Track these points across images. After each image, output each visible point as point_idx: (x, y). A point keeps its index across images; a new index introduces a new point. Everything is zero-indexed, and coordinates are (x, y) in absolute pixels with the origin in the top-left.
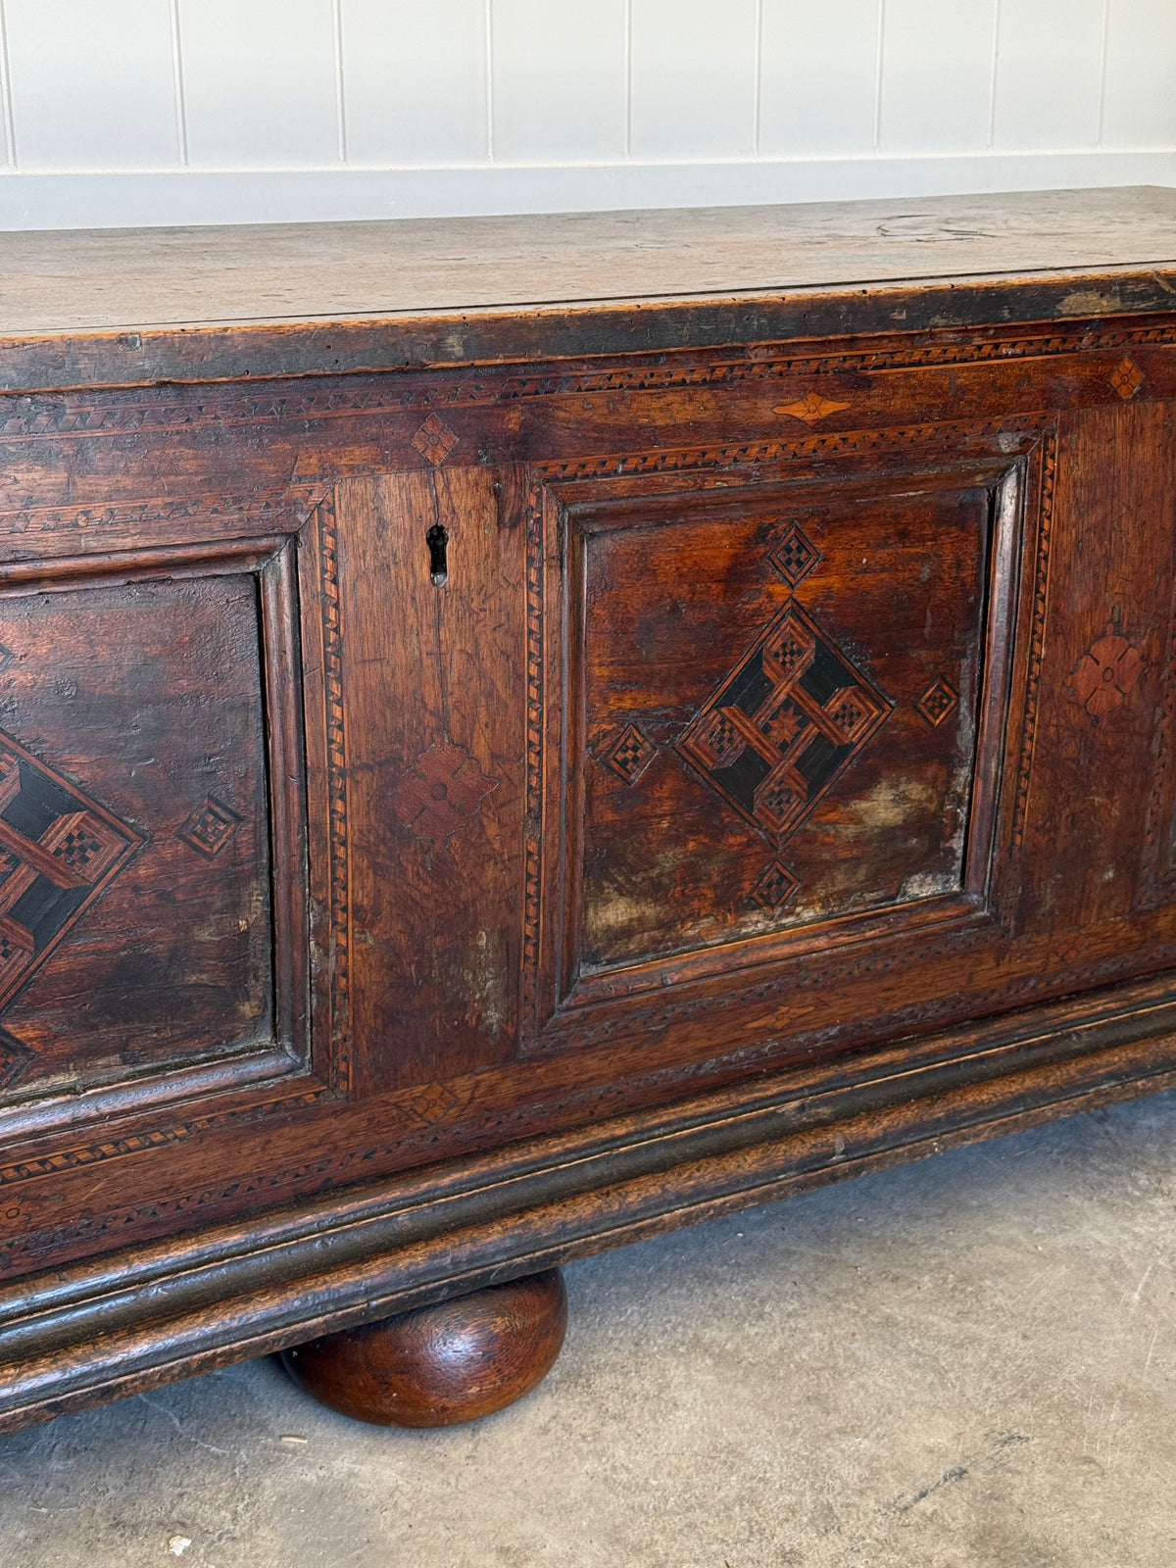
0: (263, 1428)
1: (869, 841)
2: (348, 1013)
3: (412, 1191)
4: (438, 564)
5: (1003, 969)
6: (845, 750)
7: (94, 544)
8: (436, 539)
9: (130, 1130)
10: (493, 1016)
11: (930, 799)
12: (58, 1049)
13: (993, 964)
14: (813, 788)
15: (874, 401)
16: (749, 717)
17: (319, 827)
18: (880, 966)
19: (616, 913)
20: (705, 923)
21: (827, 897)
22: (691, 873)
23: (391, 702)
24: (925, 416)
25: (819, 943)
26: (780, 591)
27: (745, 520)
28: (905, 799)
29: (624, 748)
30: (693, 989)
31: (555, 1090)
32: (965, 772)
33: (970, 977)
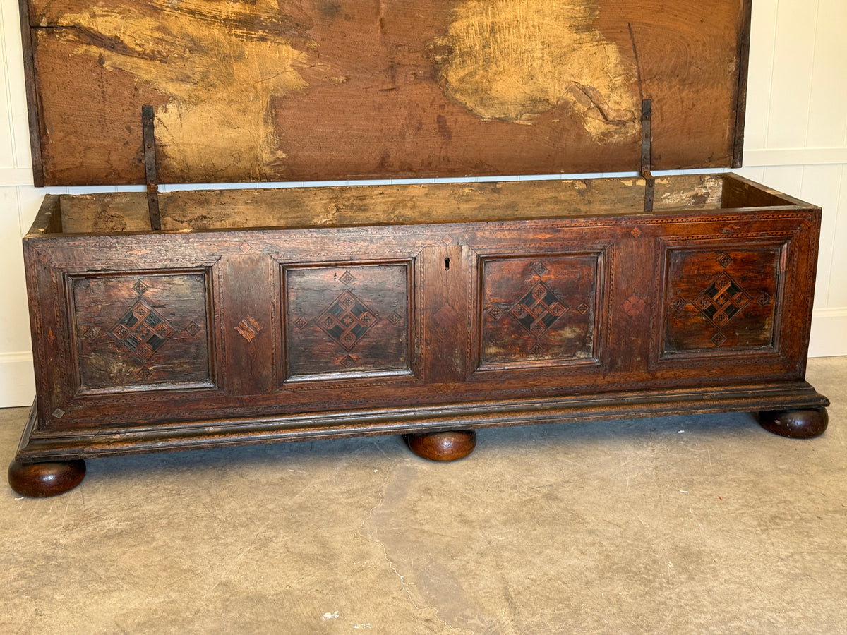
0: (402, 457)
1: (564, 341)
2: (424, 363)
3: (437, 408)
4: (447, 266)
5: (606, 380)
6: (556, 318)
7: (372, 257)
8: (447, 261)
9: (373, 381)
10: (459, 370)
11: (582, 332)
12: (360, 361)
13: (602, 378)
14: (548, 325)
15: (561, 235)
16: (529, 307)
17: (418, 320)
18: (567, 373)
19: (493, 350)
20: (517, 356)
21: (552, 354)
22: (513, 343)
23: (435, 295)
24: (576, 239)
25: (550, 365)
26: (537, 278)
27: (527, 261)
28: (574, 331)
29: (495, 311)
30: (512, 371)
31: (476, 390)
32: (592, 327)
33: (595, 380)
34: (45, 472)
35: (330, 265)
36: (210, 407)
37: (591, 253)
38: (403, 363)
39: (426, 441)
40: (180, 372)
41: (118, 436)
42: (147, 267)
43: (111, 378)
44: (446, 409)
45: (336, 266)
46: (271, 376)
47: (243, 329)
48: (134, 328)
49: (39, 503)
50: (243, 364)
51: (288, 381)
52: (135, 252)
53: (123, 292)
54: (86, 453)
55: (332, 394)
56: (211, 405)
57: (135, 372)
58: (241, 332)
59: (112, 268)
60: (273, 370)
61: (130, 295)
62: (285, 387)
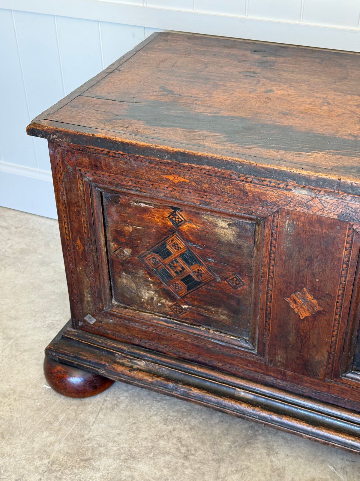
40: (216, 321)
41: (143, 363)
43: (142, 304)
46: (325, 363)
47: (295, 302)
48: (167, 261)
50: (290, 339)
51: (347, 375)
52: (170, 178)
53: (156, 219)
54: (106, 372)
56: (247, 366)
57: (168, 305)
58: (292, 305)
60: (329, 358)
61: (163, 223)
62: (342, 380)
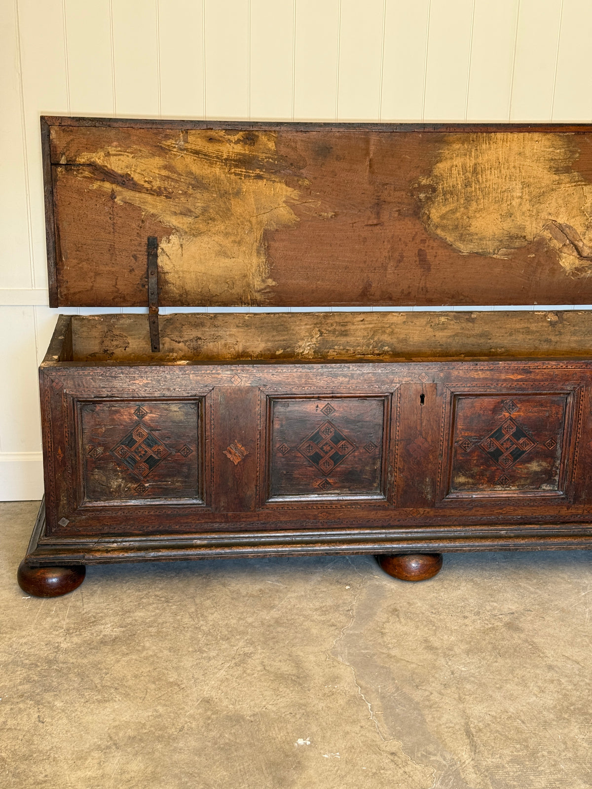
0: (372, 573)
1: (531, 474)
2: (396, 489)
3: (407, 530)
4: (422, 401)
5: (569, 511)
6: (524, 452)
7: (352, 392)
8: (422, 397)
9: (348, 504)
10: (429, 497)
11: (548, 466)
12: (336, 485)
13: (566, 509)
14: (515, 459)
15: (532, 376)
16: (498, 441)
17: (392, 451)
18: (532, 504)
19: (462, 479)
20: (485, 486)
21: (519, 485)
22: (482, 474)
23: (410, 428)
24: (546, 380)
25: (516, 495)
26: (507, 414)
27: (498, 399)
28: (541, 465)
29: (465, 444)
30: (479, 500)
31: (444, 516)
32: (559, 461)
33: (559, 511)
34: (50, 575)
35: (313, 398)
36: (197, 522)
37: (561, 393)
38: (376, 489)
39: (395, 561)
40: (173, 489)
41: (115, 545)
42: (147, 395)
43: (111, 493)
44: (415, 532)
45: (319, 398)
46: (254, 496)
47: (230, 453)
48: (133, 449)
49: (43, 603)
50: (229, 484)
51: (270, 500)
52: (137, 382)
53: (125, 417)
54: (86, 560)
55: (310, 515)
56: (199, 520)
57: (133, 488)
58: (229, 456)
59: (116, 395)
60: (257, 490)
61: (131, 419)
62: (267, 506)
